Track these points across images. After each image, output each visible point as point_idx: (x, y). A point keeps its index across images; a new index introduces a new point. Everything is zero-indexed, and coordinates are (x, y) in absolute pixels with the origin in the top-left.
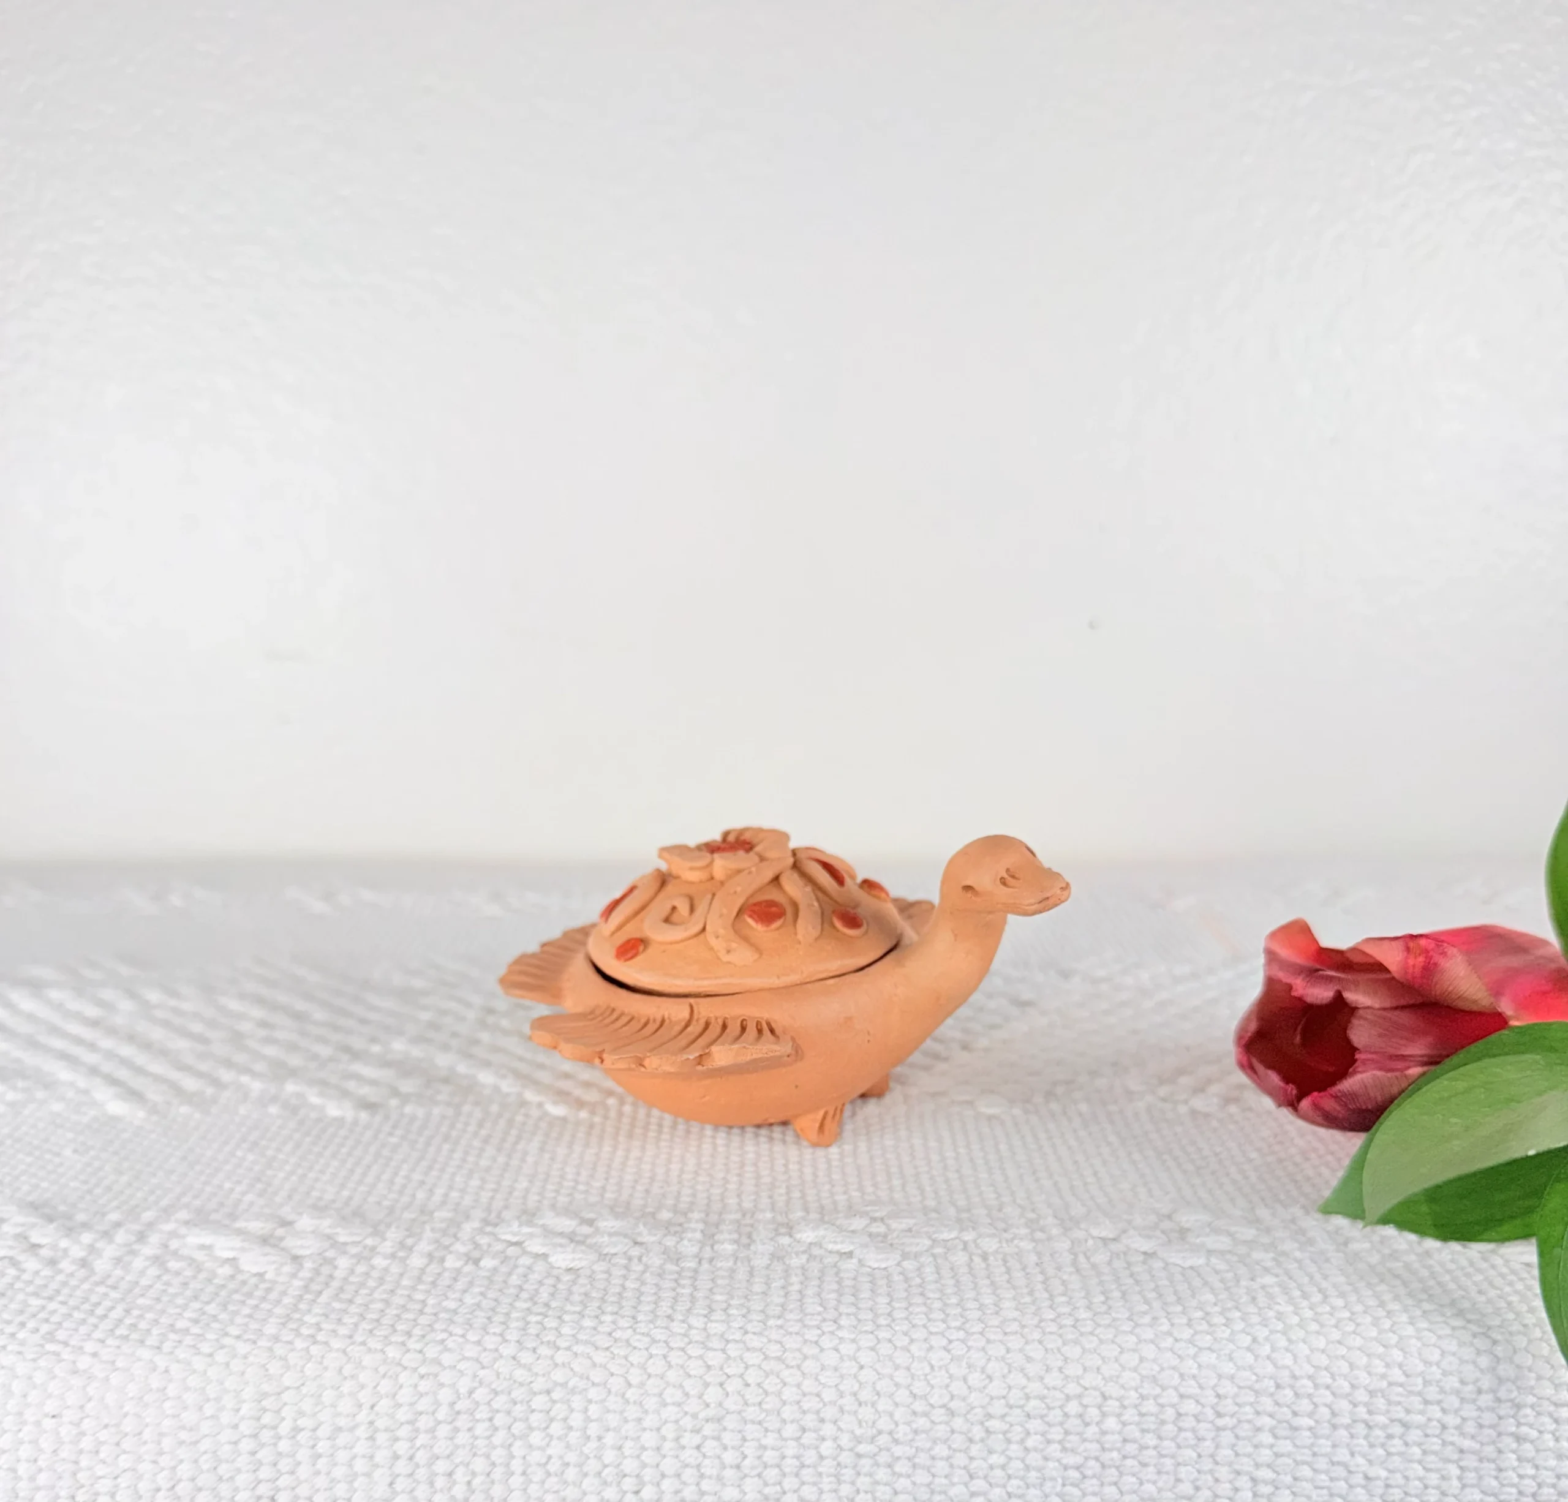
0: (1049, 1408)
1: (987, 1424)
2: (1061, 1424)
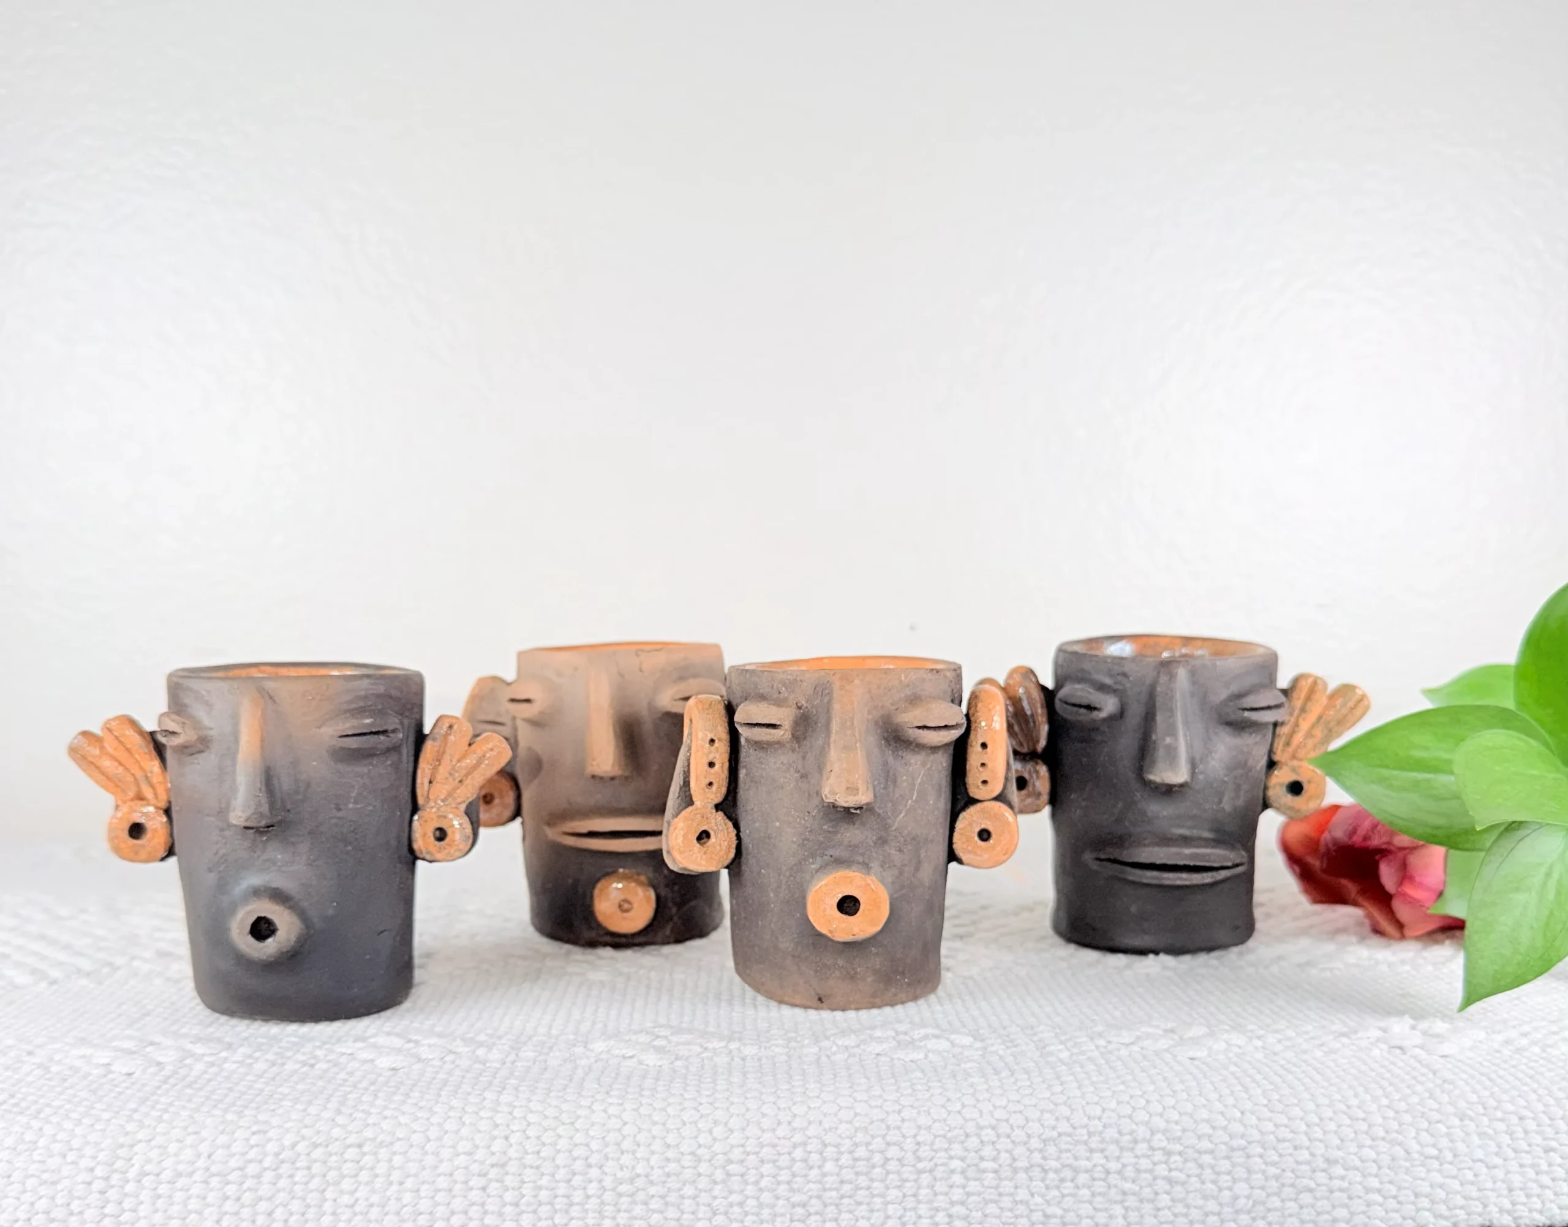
0: (779, 1154)
1: (727, 1168)
2: (790, 1168)
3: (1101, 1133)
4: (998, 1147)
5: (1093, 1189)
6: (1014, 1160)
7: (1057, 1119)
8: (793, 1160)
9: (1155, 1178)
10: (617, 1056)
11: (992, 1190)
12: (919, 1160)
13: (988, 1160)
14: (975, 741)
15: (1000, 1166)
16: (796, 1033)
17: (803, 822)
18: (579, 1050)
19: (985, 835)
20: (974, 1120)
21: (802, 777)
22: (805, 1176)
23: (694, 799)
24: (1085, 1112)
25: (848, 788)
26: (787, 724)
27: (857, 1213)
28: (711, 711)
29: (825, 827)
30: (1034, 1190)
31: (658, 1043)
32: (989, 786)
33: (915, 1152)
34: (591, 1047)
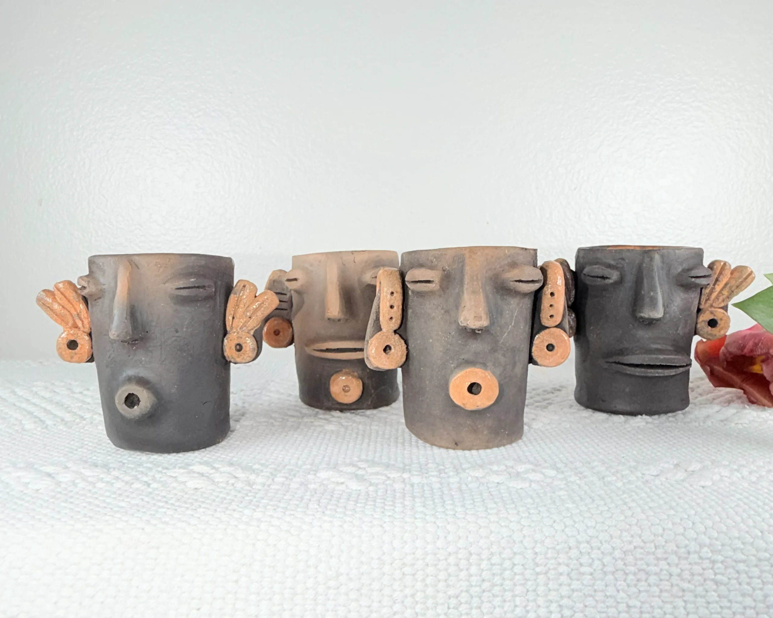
3: (663, 547)
4: (593, 556)
5: (660, 587)
6: (604, 565)
7: (632, 536)
8: (449, 564)
9: (705, 580)
10: (334, 482)
11: (590, 588)
12: (537, 565)
13: (586, 566)
14: (547, 290)
15: (595, 570)
16: (443, 466)
17: (446, 339)
18: (310, 477)
19: (550, 347)
20: (574, 536)
21: (446, 312)
22: (457, 576)
23: (382, 327)
24: (651, 531)
25: (475, 317)
26: (437, 280)
27: (494, 603)
28: (392, 275)
29: (460, 342)
30: (620, 588)
31: (360, 472)
32: (554, 319)
33: (533, 560)
34: (318, 475)
